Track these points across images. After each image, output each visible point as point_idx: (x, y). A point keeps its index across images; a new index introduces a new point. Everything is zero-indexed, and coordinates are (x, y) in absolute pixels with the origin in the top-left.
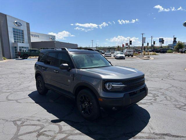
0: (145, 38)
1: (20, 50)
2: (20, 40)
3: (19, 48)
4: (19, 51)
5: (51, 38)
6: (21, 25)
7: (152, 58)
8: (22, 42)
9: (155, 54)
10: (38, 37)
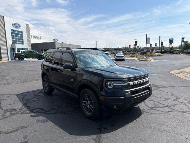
0: (149, 38)
1: (18, 51)
2: (19, 41)
3: (16, 49)
4: (17, 53)
6: (20, 26)
7: (151, 59)
8: (21, 44)
9: (160, 55)
10: (40, 38)
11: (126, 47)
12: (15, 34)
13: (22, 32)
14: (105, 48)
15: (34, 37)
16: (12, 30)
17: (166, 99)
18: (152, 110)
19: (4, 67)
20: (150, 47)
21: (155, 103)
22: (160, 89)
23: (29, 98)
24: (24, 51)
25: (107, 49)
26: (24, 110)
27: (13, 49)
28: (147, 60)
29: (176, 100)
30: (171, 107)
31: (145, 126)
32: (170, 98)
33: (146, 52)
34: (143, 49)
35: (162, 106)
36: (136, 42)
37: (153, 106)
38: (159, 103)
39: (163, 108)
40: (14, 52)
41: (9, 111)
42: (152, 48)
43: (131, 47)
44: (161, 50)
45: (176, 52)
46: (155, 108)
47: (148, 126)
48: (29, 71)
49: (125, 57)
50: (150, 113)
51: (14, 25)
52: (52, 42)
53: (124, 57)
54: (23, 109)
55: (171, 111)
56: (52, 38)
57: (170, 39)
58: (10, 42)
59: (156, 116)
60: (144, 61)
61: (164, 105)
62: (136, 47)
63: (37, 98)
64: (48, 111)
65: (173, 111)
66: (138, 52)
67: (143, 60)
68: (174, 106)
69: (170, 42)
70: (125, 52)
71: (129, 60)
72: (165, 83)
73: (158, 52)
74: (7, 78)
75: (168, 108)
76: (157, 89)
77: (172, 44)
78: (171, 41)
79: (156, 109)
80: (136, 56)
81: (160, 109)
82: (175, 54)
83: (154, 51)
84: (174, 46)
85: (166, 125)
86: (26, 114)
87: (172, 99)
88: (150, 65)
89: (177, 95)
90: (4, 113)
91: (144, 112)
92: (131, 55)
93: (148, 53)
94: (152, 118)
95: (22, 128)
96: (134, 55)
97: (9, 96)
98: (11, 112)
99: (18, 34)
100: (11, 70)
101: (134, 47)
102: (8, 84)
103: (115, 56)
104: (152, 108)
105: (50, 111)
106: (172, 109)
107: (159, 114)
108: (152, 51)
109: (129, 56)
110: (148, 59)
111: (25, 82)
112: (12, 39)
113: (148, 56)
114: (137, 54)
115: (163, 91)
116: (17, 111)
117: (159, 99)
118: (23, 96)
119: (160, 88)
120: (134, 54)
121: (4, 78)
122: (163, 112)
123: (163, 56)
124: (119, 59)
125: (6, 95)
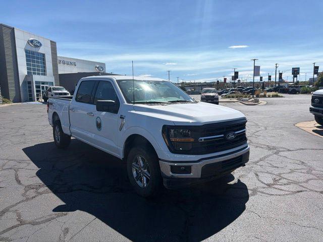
0: (259, 67)
1: (37, 87)
2: (38, 70)
3: (34, 83)
4: (35, 89)
5: (98, 68)
6: (41, 45)
7: (263, 103)
8: (42, 74)
9: (276, 96)
10: (74, 65)
11: (218, 81)
12: (33, 57)
13: (44, 55)
14: (183, 83)
15: (64, 63)
16: (27, 51)
17: (292, 171)
18: (269, 189)
20: (259, 81)
21: (275, 176)
22: (281, 154)
24: (48, 86)
25: (186, 84)
27: (28, 83)
29: (309, 172)
30: (302, 184)
32: (298, 169)
35: (286, 181)
36: (236, 73)
37: (272, 182)
38: (282, 177)
39: (289, 186)
41: (34, 188)
42: (263, 83)
50: (267, 194)
52: (95, 71)
55: (301, 191)
57: (293, 69)
58: (23, 71)
61: (289, 180)
65: (306, 191)
67: (249, 103)
68: (306, 182)
69: (293, 73)
75: (296, 186)
76: (276, 154)
77: (296, 77)
79: (276, 187)
80: (237, 97)
84: (300, 81)
87: (303, 171)
89: (310, 164)
90: (26, 191)
91: (258, 191)
93: (258, 92)
97: (29, 164)
98: (37, 189)
99: (37, 58)
100: (28, 119)
101: (232, 81)
104: (269, 186)
106: (303, 187)
107: (283, 195)
110: (258, 101)
112: (27, 66)
113: (257, 96)
115: (286, 157)
117: (281, 171)
119: (280, 151)
122: (289, 193)
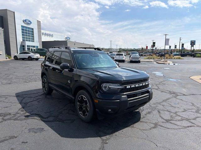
0: (168, 40)
4: (27, 50)
6: (31, 23)
7: (170, 62)
8: (32, 41)
9: (179, 58)
10: (52, 36)
11: (142, 48)
12: (26, 30)
13: (33, 29)
14: (120, 49)
15: (46, 34)
16: (22, 26)
17: (185, 111)
18: (167, 124)
19: (12, 65)
20: (169, 48)
21: (172, 114)
22: (178, 97)
23: (28, 101)
24: (35, 48)
25: (122, 49)
26: (18, 115)
27: (23, 46)
28: (166, 63)
29: (197, 112)
30: (192, 121)
31: (158, 145)
32: (189, 109)
33: (165, 54)
34: (161, 51)
35: (180, 118)
36: (154, 43)
37: (169, 118)
38: (177, 115)
39: (181, 122)
40: (24, 49)
41: (2, 116)
42: (171, 50)
43: (149, 48)
44: (181, 53)
45: (197, 56)
46: (171, 121)
47: (161, 145)
48: (36, 70)
49: (142, 59)
50: (165, 127)
51: (25, 21)
52: (65, 40)
53: (139, 59)
54: (18, 113)
55: (191, 126)
56: (65, 36)
57: (191, 41)
58: (20, 39)
59: (172, 131)
60: (161, 64)
61: (182, 117)
62: (154, 48)
63: (37, 101)
64: (45, 118)
65: (194, 126)
66: (155, 54)
67: (161, 62)
68: (195, 119)
69: (191, 44)
70: (142, 54)
71: (145, 62)
72: (184, 91)
73: (178, 55)
74: (11, 76)
75: (187, 122)
76: (175, 97)
77: (193, 46)
78: (193, 43)
79: (172, 123)
80: (154, 58)
81: (178, 123)
82: (197, 57)
83: (174, 53)
84: (195, 49)
85: (185, 145)
86: (20, 120)
87: (193, 111)
88: (168, 69)
89: (199, 106)
91: (158, 125)
92: (148, 57)
93: (167, 55)
94: (167, 134)
95: (11, 138)
96: (151, 57)
97: (7, 98)
98: (4, 116)
99: (29, 31)
100: (18, 68)
101: (152, 48)
102: (10, 84)
103: (130, 57)
104: (167, 121)
105: (47, 118)
106: (192, 123)
107: (177, 129)
108: (171, 53)
109: (146, 57)
110: (166, 61)
111: (29, 82)
112: (22, 35)
113: (167, 58)
114: (154, 56)
115: (182, 100)
116: (10, 116)
117: (177, 110)
118: (22, 98)
119: (178, 95)
120: (152, 55)
121: (8, 77)
122: (181, 127)
123: (183, 59)
124: (134, 60)
125: (4, 96)
